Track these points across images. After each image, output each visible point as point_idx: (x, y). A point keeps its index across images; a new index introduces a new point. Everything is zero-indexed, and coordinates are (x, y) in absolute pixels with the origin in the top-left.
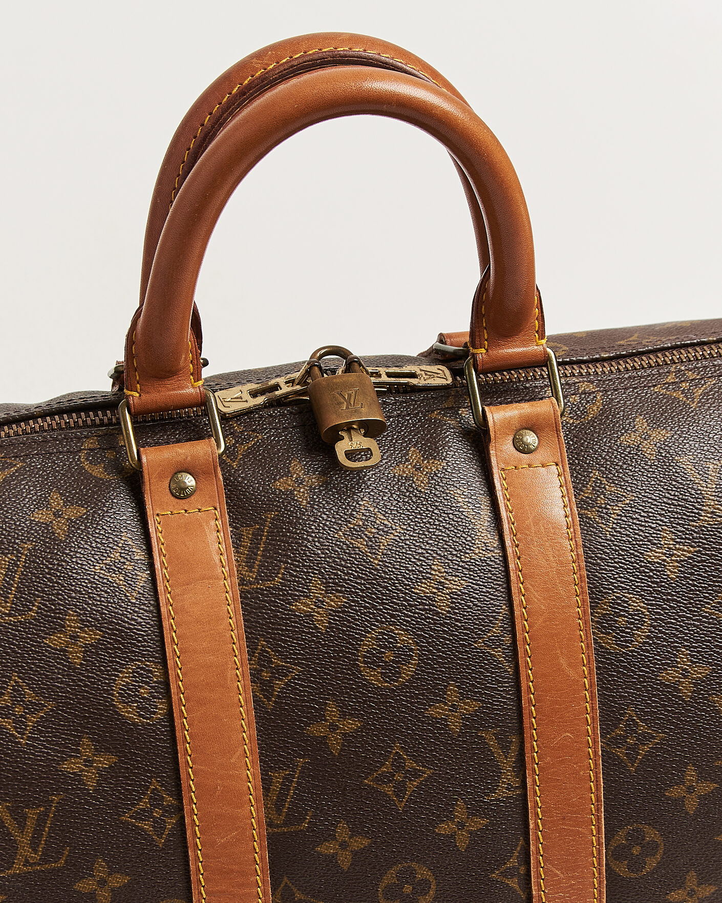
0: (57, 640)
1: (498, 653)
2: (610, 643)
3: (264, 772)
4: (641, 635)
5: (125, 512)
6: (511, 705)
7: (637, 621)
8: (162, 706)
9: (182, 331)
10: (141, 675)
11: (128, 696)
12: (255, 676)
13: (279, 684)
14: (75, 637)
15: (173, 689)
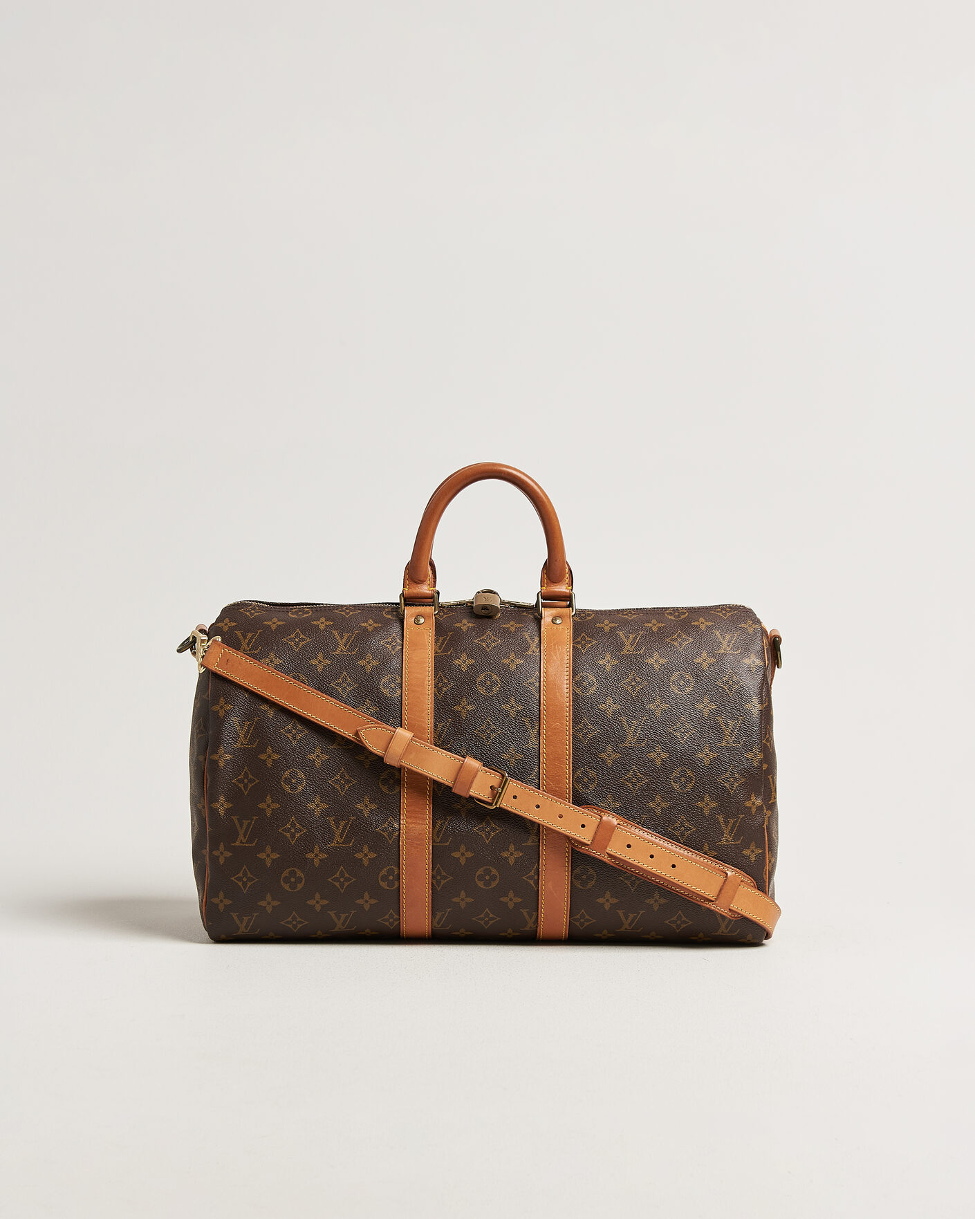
0: (362, 663)
1: (533, 689)
2: (579, 691)
3: (435, 723)
4: (591, 691)
5: (397, 627)
6: (537, 710)
7: (591, 684)
8: (398, 692)
9: (427, 570)
10: (393, 680)
11: (387, 685)
12: (436, 685)
13: (444, 689)
14: (369, 662)
15: (404, 685)
